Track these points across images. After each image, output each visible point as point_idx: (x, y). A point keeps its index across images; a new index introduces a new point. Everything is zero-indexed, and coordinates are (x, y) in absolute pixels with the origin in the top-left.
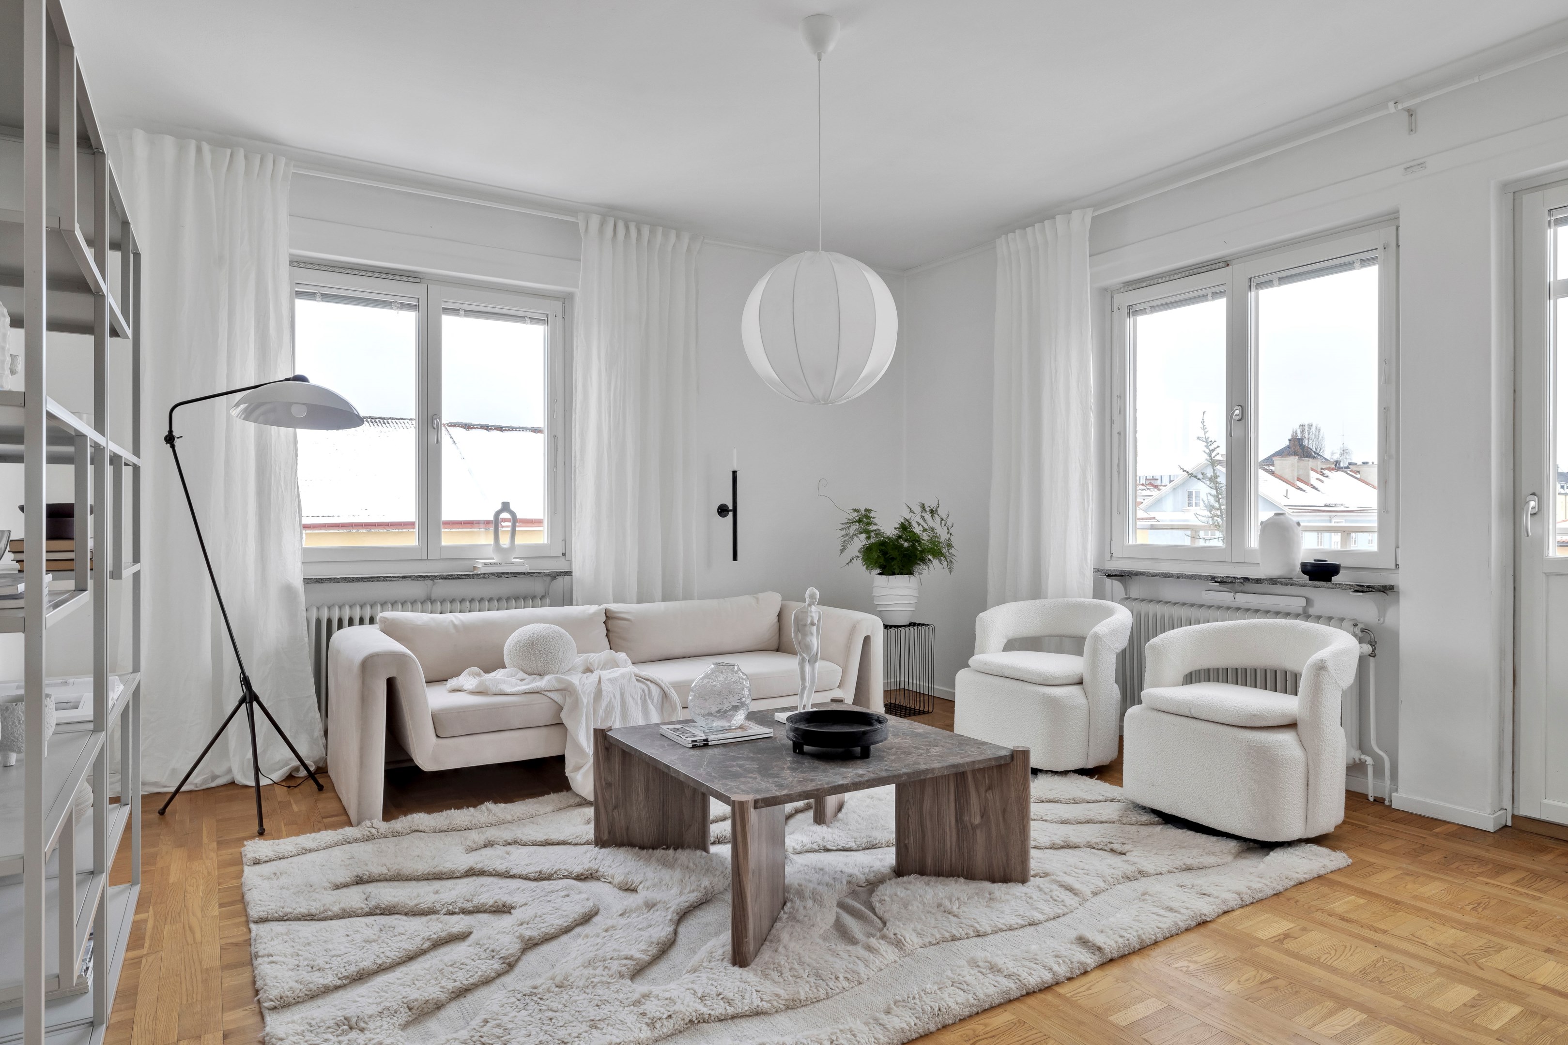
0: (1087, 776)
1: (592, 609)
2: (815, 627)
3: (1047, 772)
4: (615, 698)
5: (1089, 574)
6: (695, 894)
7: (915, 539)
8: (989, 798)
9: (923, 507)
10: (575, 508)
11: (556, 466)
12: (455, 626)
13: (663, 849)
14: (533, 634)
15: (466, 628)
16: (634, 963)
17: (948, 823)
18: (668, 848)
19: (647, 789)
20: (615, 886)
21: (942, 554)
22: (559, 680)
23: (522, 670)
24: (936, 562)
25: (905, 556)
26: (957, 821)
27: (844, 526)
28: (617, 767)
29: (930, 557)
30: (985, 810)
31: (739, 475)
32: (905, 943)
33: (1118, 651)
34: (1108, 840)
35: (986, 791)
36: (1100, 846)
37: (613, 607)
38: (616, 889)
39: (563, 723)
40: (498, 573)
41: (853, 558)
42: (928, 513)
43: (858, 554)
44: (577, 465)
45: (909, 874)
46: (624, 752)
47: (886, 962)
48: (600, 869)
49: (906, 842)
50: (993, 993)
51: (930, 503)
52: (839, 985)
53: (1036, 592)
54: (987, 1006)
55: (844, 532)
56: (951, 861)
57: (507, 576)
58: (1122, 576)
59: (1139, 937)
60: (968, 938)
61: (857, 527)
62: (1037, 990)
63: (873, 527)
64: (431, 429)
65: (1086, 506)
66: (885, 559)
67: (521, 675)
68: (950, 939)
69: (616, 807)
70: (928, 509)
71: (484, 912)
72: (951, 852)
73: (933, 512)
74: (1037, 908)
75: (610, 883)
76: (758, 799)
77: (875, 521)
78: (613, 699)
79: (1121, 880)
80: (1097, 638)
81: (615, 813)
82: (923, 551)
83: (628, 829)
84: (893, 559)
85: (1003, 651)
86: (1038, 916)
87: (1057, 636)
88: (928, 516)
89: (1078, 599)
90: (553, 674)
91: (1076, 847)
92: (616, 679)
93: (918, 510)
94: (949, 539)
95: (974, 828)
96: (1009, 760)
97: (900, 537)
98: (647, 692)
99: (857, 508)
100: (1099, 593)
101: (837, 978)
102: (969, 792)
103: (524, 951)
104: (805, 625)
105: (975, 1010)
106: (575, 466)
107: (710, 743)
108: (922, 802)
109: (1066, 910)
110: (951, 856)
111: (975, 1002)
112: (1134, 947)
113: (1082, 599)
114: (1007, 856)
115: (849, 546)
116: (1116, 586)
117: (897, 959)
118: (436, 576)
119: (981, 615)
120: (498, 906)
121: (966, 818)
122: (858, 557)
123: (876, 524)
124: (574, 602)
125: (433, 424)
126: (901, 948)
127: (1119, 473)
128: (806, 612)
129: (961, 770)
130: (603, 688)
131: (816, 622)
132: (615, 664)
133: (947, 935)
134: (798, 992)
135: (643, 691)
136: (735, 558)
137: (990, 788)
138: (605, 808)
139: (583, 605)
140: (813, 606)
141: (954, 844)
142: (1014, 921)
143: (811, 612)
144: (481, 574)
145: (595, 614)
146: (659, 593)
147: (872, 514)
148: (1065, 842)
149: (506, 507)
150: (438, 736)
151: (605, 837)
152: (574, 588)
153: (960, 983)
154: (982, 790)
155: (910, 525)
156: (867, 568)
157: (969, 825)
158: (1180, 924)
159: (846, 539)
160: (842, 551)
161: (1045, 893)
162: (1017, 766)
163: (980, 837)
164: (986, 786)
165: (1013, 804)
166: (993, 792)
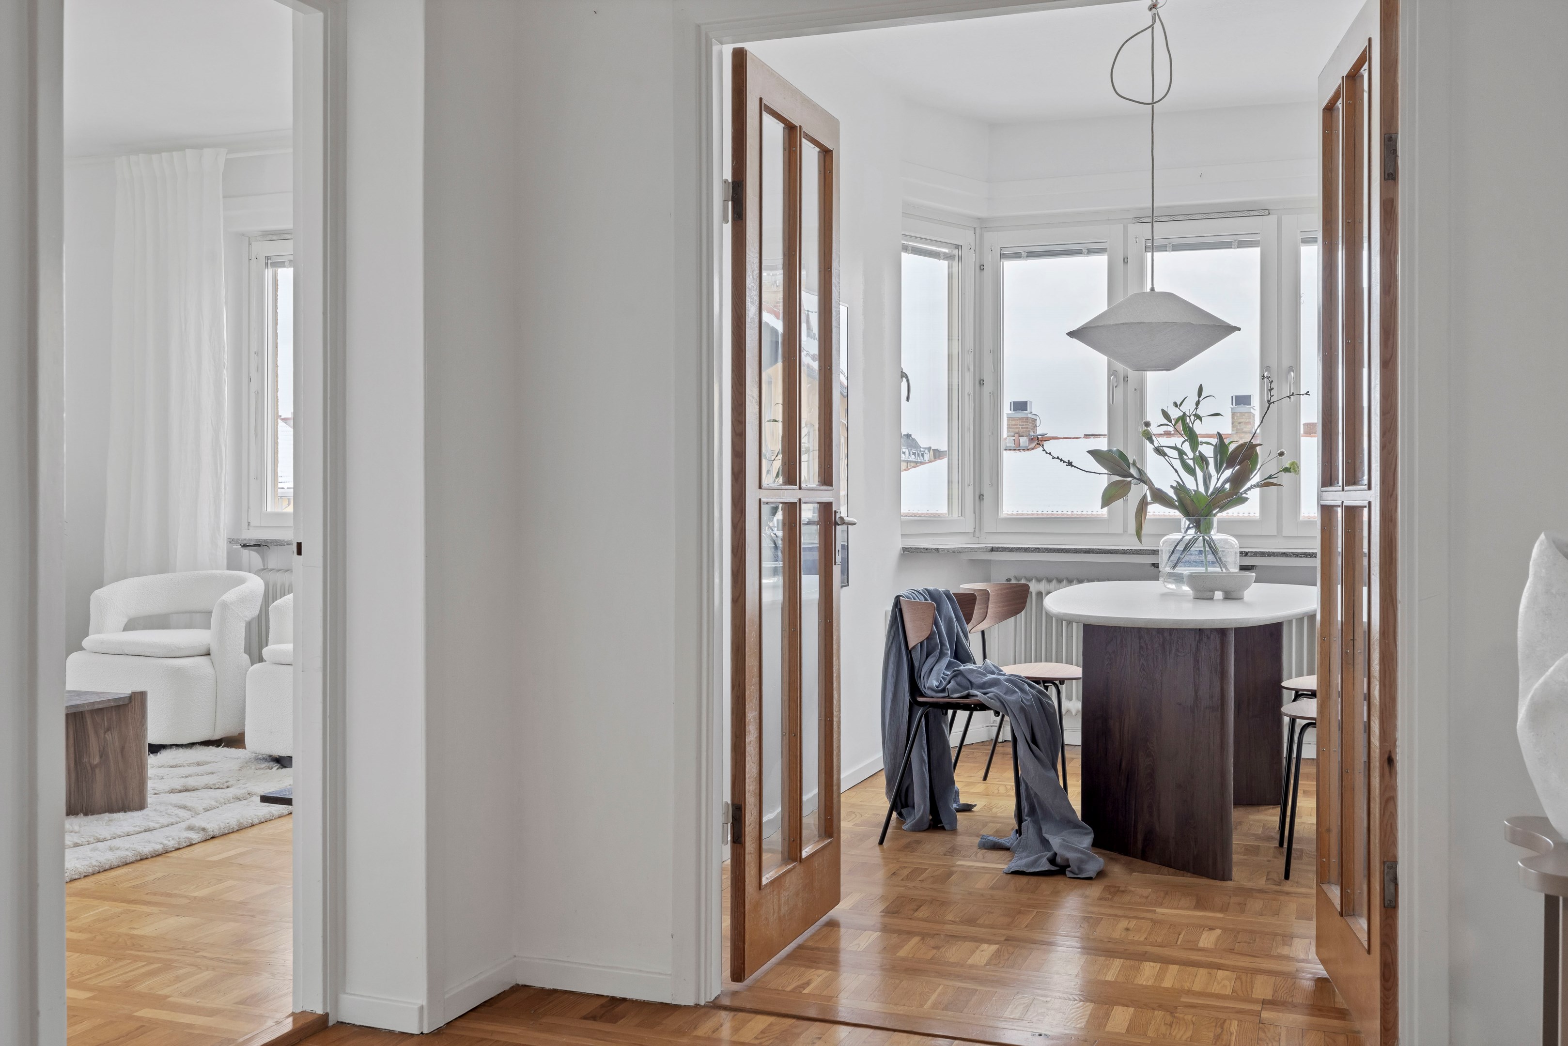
0: (213, 746)
3: (171, 746)
5: (223, 544)
8: (108, 739)
30: (103, 750)
33: (247, 619)
34: (225, 781)
35: (105, 732)
36: (217, 786)
53: (163, 567)
54: (107, 867)
58: (259, 545)
59: (238, 821)
60: (89, 844)
65: (219, 471)
68: (72, 846)
74: (154, 821)
79: (232, 800)
80: (225, 606)
85: (123, 631)
86: (152, 825)
87: (186, 612)
89: (210, 572)
91: (194, 790)
95: (93, 768)
96: (126, 702)
100: (233, 564)
102: (88, 736)
105: (97, 869)
109: (178, 820)
111: (97, 864)
112: (233, 828)
113: (213, 571)
114: (126, 788)
116: (252, 557)
119: (97, 592)
121: (85, 760)
127: (256, 435)
129: (81, 709)
137: (108, 729)
141: (73, 785)
142: (131, 829)
148: (184, 786)
154: (101, 731)
157: (88, 765)
158: (274, 812)
161: (161, 812)
162: (135, 707)
163: (100, 776)
164: (104, 725)
165: (131, 741)
166: (111, 733)
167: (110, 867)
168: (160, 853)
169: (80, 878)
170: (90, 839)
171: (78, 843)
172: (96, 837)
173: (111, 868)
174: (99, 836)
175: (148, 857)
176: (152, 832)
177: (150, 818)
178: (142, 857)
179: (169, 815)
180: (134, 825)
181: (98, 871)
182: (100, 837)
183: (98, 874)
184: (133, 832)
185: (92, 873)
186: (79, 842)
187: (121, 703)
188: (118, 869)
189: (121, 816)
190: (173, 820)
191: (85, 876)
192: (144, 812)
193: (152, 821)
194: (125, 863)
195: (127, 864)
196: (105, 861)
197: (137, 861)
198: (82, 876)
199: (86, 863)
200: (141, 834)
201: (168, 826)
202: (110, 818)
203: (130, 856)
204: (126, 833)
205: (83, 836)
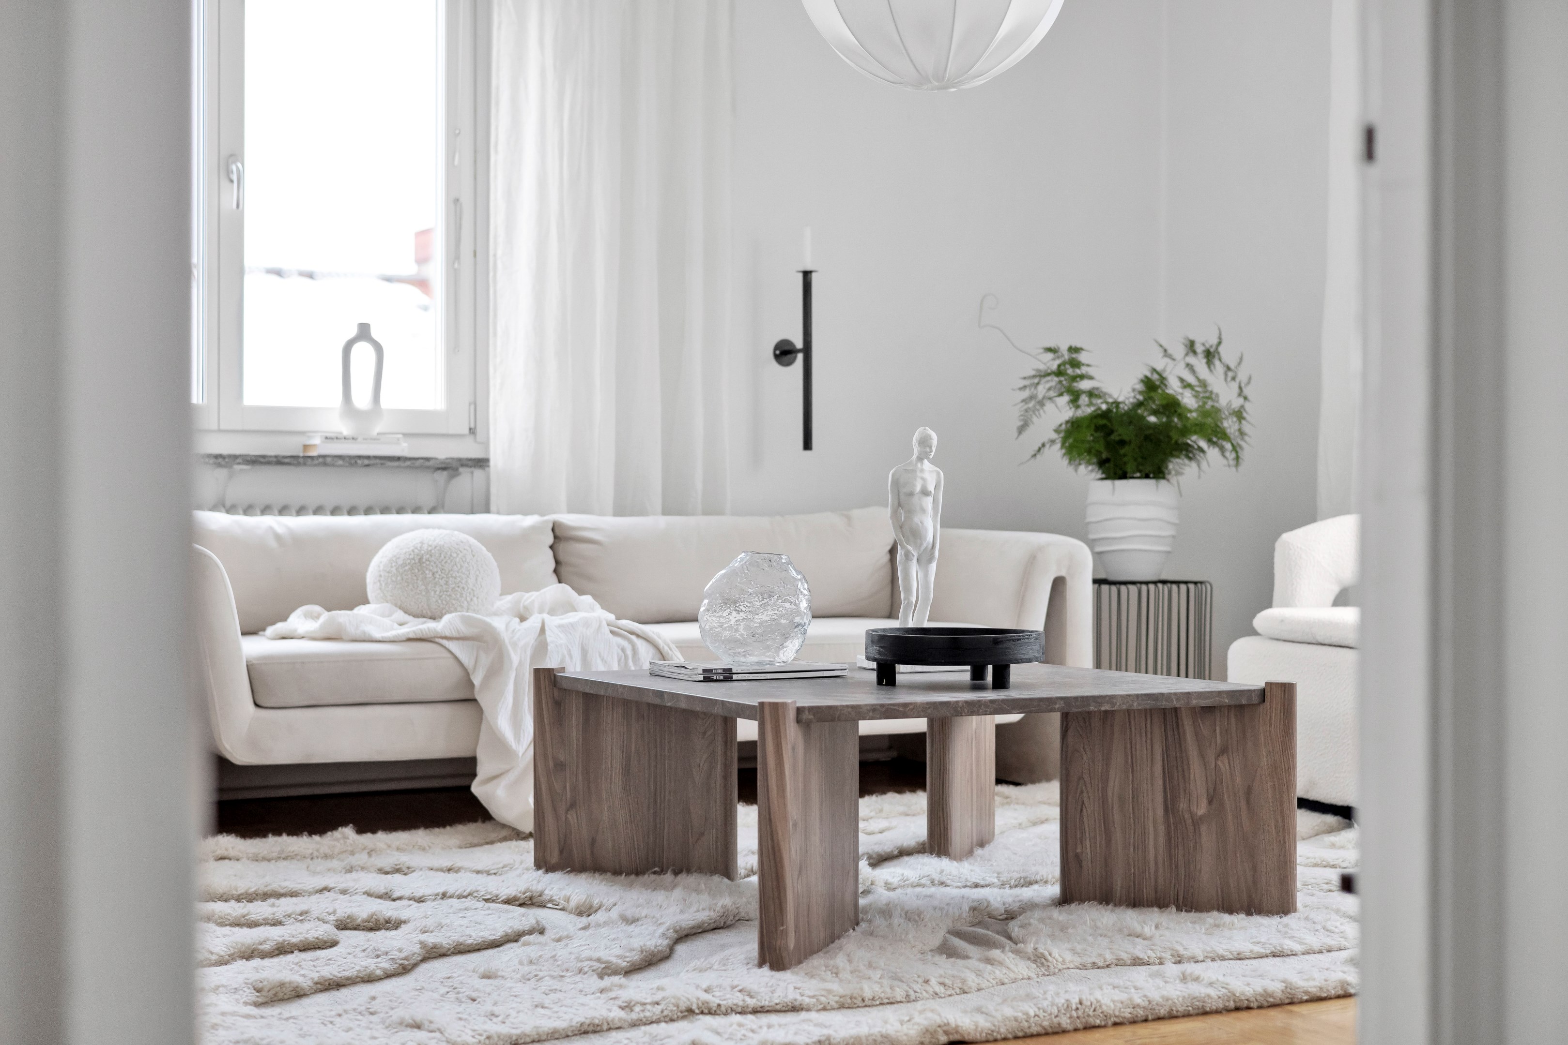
1: (530, 521)
2: (930, 499)
4: (571, 657)
6: (707, 913)
7: (1172, 406)
8: (1223, 769)
9: (1191, 347)
10: (495, 334)
11: (457, 258)
12: (278, 537)
13: (655, 873)
14: (422, 543)
15: (298, 541)
16: (603, 966)
17: (1151, 814)
18: (662, 871)
19: (627, 771)
20: (571, 913)
21: (1225, 436)
22: (466, 620)
23: (401, 608)
24: (1213, 453)
25: (1147, 438)
26: (1166, 810)
27: (1027, 382)
28: (574, 732)
29: (1203, 444)
30: (1215, 790)
31: (815, 278)
32: (1049, 958)
35: (1217, 759)
37: (569, 519)
38: (572, 916)
39: (475, 700)
40: (350, 457)
41: (1043, 445)
42: (1201, 356)
43: (1054, 436)
44: (499, 253)
45: (1082, 900)
46: (586, 696)
47: (1012, 975)
48: (546, 892)
49: (1079, 850)
50: (1175, 997)
51: (1205, 338)
52: (931, 990)
54: (1163, 1012)
55: (1026, 394)
56: (1156, 881)
57: (366, 462)
60: (1156, 964)
61: (1053, 384)
62: (1255, 1005)
63: (1085, 385)
64: (225, 183)
66: (1109, 445)
67: (400, 615)
68: (1129, 962)
69: (573, 805)
70: (1199, 349)
71: (356, 928)
72: (1156, 864)
73: (1210, 355)
74: (1293, 937)
75: (562, 909)
76: (804, 708)
77: (1090, 371)
78: (567, 658)
81: (572, 817)
82: (1185, 431)
83: (593, 842)
84: (1122, 443)
86: (1289, 945)
88: (1199, 363)
90: (456, 610)
92: (572, 625)
93: (1179, 351)
94: (1242, 407)
95: (1197, 823)
96: (1255, 700)
97: (1140, 404)
98: (629, 653)
99: (1051, 345)
101: (927, 982)
102: (1188, 760)
103: (424, 960)
104: (911, 494)
106: (495, 255)
107: (735, 677)
108: (1105, 779)
110: (1156, 871)
111: (1143, 1004)
114: (1254, 869)
115: (1035, 419)
117: (1033, 975)
118: (234, 457)
119: (1286, 537)
120: (377, 920)
121: (1183, 805)
122: (1053, 442)
123: (1091, 378)
124: (493, 507)
125: (228, 172)
126: (1042, 964)
128: (914, 471)
130: (549, 639)
131: (931, 488)
132: (572, 608)
133: (1124, 956)
134: (862, 989)
135: (623, 650)
136: (807, 444)
137: (1224, 751)
138: (555, 809)
139: (508, 514)
140: (926, 461)
141: (1161, 852)
142: (1249, 948)
143: (922, 471)
144: (319, 456)
145: (534, 529)
146: (657, 501)
147: (1082, 357)
149: (364, 332)
150: (257, 705)
151: (554, 859)
152: (493, 490)
153: (1126, 988)
154: (1211, 754)
155: (1163, 379)
156: (1070, 460)
157: (1187, 816)
159: (1031, 405)
160: (1021, 430)
161: (1314, 923)
162: (1271, 712)
163: (1208, 838)
164: (1216, 742)
165: (1264, 777)
166: (1229, 759)
167: (1169, 1012)
168: (1278, 1001)
169: (1105, 1026)
170: (1163, 954)
171: (1141, 959)
172: (1177, 951)
173: (1172, 1016)
174: (1182, 951)
175: (1252, 1005)
176: (1287, 959)
177: (1290, 932)
178: (1238, 1004)
179: (1327, 930)
180: (1255, 940)
181: (1144, 1018)
182: (1185, 953)
183: (1144, 1024)
184: (1248, 954)
185: (1132, 1020)
186: (1141, 957)
187: (1244, 702)
188: (1186, 1019)
189: (1236, 921)
190: (1332, 942)
191: (1116, 1024)
192: (1286, 919)
193: (1292, 937)
194: (1201, 1011)
195: (1205, 1013)
196: (1161, 1000)
197: (1228, 1010)
198: (1110, 1023)
199: (1124, 997)
200: (1265, 960)
201: (1321, 952)
202: (1217, 922)
203: (1213, 995)
204: (1235, 953)
205: (1153, 947)
